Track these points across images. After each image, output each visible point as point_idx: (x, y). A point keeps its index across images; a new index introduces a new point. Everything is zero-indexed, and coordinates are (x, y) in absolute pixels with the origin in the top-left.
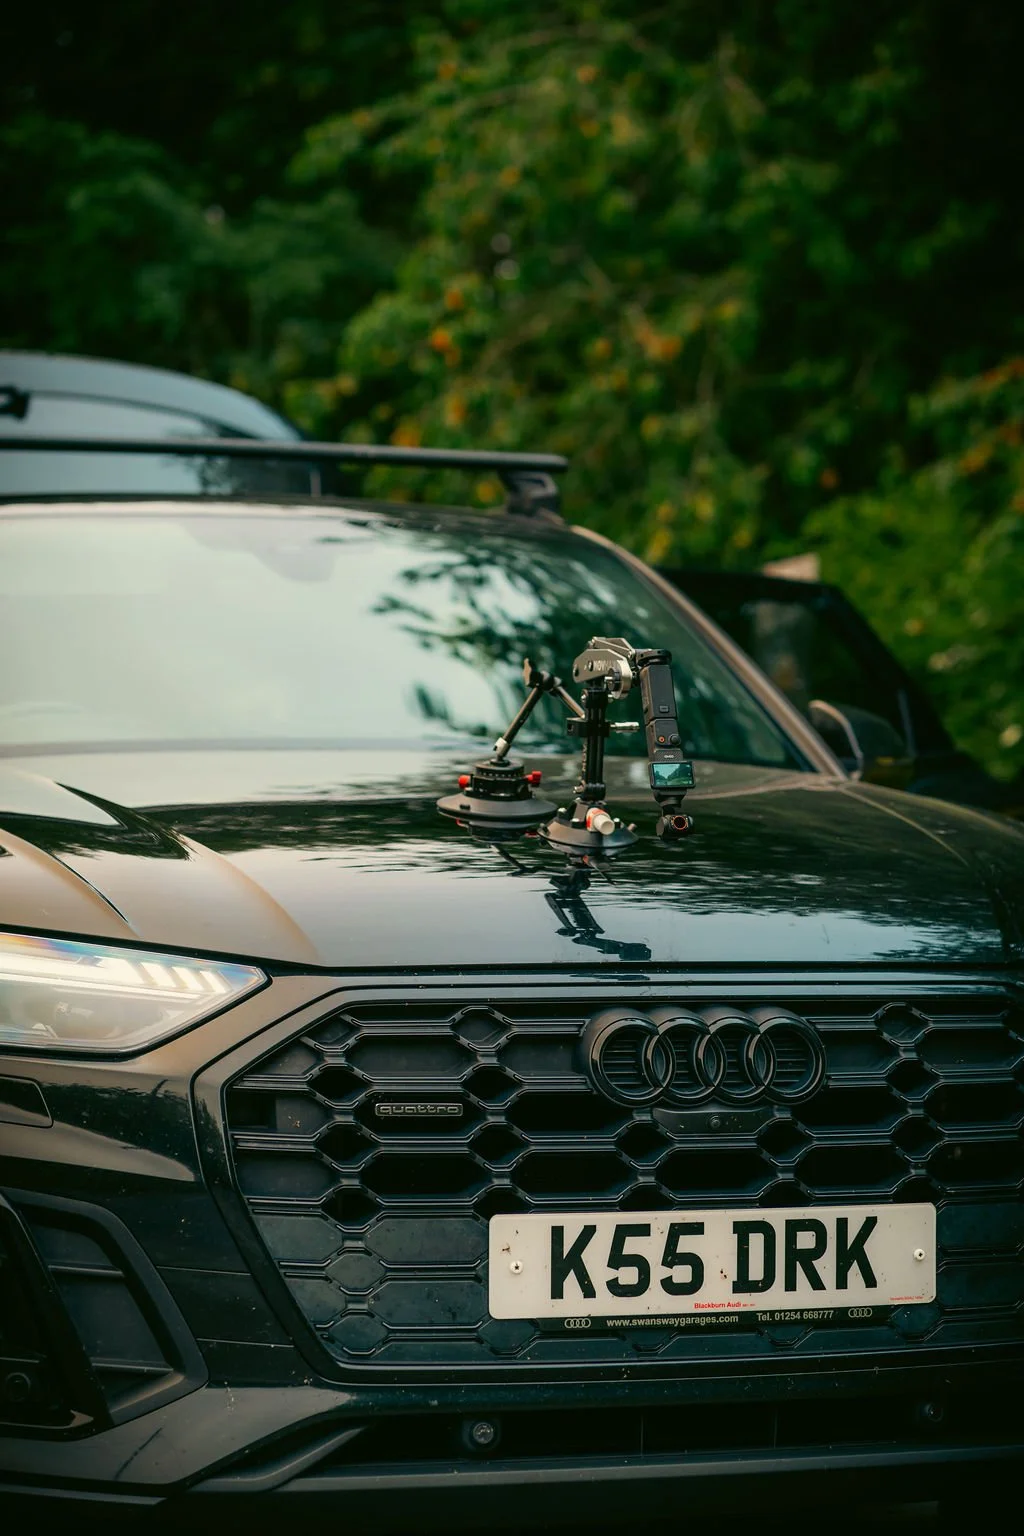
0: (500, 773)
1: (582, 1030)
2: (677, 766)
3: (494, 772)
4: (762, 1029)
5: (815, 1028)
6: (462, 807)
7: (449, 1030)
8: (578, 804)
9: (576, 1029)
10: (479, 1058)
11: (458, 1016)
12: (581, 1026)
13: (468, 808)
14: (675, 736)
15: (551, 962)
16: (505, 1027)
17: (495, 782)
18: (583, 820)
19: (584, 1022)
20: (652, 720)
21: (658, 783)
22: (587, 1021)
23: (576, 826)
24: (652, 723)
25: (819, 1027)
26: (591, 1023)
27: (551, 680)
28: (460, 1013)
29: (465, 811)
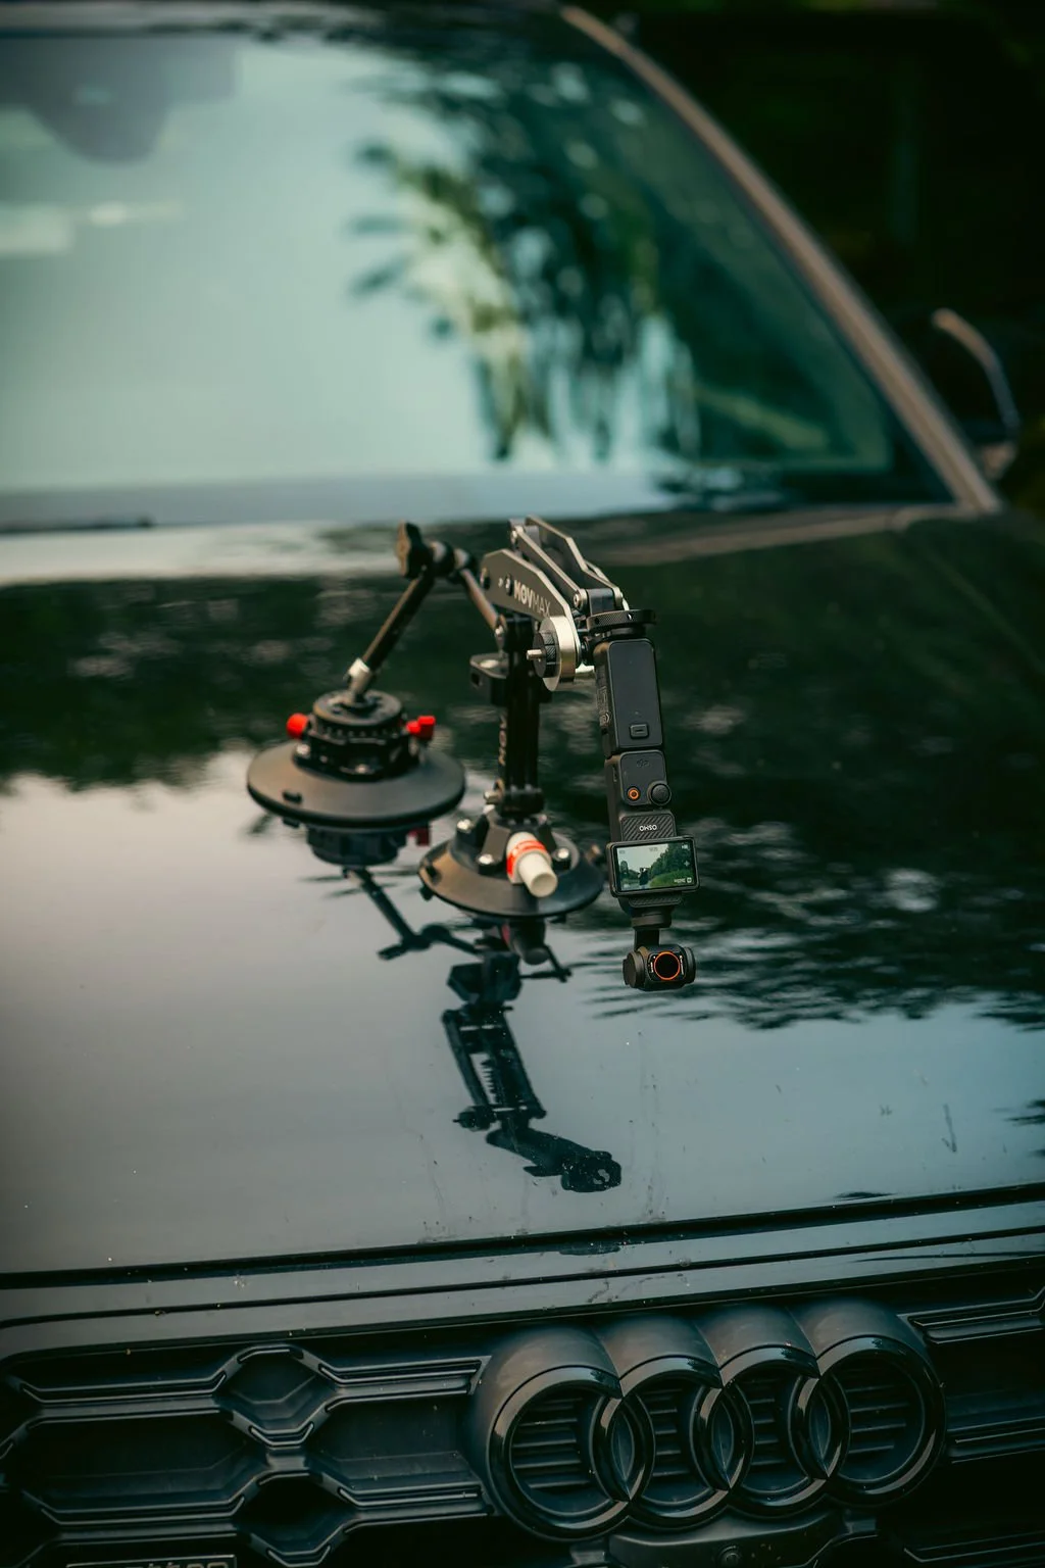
0: (357, 730)
1: (474, 1382)
2: (663, 848)
3: (346, 728)
4: (824, 1365)
5: (927, 1338)
6: (287, 796)
7: (212, 1403)
8: (492, 825)
9: (461, 1383)
10: (272, 1461)
11: (230, 1366)
12: (470, 1376)
13: (298, 799)
14: (659, 786)
15: (415, 1242)
16: (323, 1385)
17: (349, 745)
18: (500, 859)
19: (477, 1365)
20: (618, 753)
21: (626, 886)
22: (485, 1359)
23: (485, 870)
24: (617, 758)
25: (933, 1335)
26: (491, 1363)
27: (450, 557)
28: (234, 1359)
29: (291, 805)
